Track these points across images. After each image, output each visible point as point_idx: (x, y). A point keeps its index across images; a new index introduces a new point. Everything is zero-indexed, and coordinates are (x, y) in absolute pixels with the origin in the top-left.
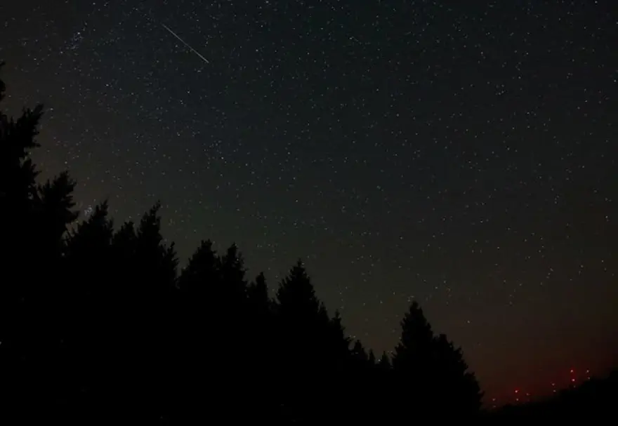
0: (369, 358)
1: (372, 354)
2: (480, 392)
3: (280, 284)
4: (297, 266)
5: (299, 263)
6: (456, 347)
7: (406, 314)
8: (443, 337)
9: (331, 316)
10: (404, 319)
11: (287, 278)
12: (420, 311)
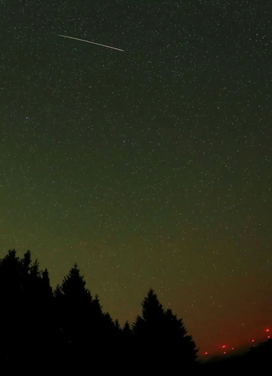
0: (115, 325)
1: (117, 322)
2: (196, 349)
3: (63, 281)
4: (74, 267)
5: (76, 266)
6: (178, 318)
7: (145, 298)
8: (169, 311)
9: (94, 298)
10: (144, 302)
11: (68, 276)
12: (155, 296)
